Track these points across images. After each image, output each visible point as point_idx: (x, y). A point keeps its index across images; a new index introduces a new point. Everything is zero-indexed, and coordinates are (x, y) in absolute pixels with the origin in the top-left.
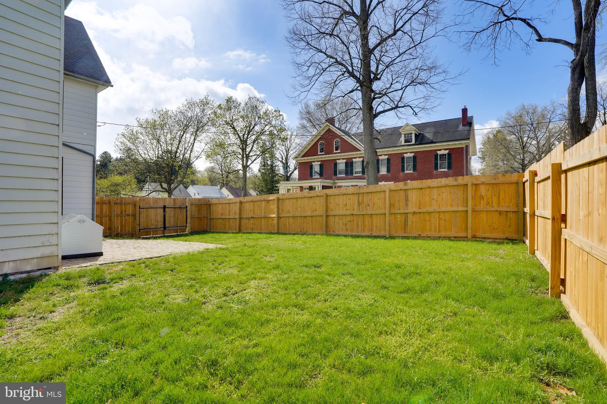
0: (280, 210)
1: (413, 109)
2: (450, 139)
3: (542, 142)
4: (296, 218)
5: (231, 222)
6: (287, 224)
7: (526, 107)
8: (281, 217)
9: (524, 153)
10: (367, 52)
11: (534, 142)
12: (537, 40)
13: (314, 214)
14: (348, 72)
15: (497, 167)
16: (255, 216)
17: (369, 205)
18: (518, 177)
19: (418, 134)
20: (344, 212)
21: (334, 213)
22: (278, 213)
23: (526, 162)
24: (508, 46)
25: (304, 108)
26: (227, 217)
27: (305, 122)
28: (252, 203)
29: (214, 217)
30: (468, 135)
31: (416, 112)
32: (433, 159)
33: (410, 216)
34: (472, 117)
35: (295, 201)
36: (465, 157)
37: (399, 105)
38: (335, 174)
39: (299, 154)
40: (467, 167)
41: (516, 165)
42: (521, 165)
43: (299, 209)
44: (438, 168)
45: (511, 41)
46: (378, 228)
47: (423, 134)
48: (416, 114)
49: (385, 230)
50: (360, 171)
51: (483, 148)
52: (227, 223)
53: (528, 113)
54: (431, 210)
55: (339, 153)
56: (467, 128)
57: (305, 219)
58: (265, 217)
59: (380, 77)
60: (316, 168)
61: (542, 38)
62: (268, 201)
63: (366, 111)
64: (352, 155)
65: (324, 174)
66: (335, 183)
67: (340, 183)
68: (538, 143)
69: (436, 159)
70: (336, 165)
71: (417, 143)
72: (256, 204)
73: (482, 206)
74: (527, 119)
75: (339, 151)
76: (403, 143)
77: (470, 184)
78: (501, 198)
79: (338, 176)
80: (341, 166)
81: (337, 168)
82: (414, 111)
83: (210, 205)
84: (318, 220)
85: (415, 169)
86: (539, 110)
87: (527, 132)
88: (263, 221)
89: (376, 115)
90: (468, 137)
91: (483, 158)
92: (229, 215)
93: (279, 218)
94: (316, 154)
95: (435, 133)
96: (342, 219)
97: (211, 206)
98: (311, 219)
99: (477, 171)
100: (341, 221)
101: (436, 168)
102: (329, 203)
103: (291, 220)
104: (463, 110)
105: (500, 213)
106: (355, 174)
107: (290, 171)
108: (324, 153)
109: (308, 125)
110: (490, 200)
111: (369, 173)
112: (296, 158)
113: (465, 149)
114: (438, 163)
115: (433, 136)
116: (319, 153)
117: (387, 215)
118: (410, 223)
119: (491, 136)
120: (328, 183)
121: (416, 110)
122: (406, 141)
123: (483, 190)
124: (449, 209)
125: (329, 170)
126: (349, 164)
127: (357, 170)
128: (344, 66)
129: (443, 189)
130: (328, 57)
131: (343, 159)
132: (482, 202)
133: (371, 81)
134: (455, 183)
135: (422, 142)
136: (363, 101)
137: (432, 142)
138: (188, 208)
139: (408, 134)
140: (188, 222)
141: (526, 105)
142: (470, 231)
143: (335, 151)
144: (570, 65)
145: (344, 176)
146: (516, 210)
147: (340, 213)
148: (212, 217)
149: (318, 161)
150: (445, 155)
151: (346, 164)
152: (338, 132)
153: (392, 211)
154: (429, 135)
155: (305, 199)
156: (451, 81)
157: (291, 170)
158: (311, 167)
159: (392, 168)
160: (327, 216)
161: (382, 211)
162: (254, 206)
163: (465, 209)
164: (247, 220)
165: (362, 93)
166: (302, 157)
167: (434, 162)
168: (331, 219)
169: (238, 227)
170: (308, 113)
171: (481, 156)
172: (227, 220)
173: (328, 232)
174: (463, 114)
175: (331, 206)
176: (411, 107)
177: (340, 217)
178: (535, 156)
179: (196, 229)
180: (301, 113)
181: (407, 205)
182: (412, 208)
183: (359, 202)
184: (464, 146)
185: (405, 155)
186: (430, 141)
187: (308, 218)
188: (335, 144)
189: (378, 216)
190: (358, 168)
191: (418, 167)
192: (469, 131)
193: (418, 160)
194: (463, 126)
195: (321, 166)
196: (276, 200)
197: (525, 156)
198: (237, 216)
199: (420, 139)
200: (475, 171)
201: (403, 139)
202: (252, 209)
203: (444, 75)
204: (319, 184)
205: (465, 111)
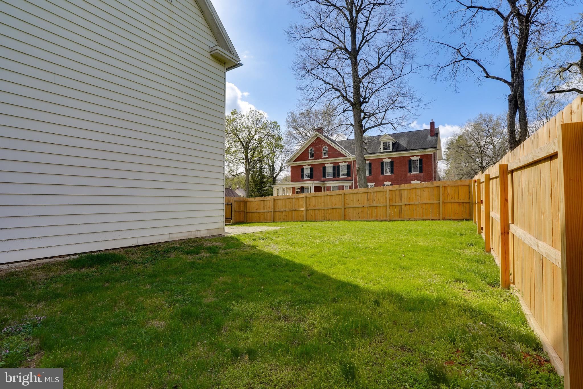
0: (308, 205)
1: (393, 125)
2: (421, 147)
3: (497, 147)
4: (321, 210)
5: (266, 215)
6: (313, 214)
7: (483, 116)
8: (308, 210)
9: (482, 157)
10: (357, 82)
11: (491, 147)
12: (485, 77)
13: (335, 207)
14: (343, 96)
15: (460, 169)
16: (286, 210)
17: (375, 200)
18: (469, 182)
19: (394, 142)
20: (357, 205)
21: (350, 206)
22: (306, 207)
23: (484, 165)
24: (465, 78)
25: (290, 117)
26: (262, 211)
27: (291, 129)
28: (284, 201)
29: (250, 211)
30: (435, 145)
31: (395, 127)
32: (408, 163)
33: (403, 207)
34: (438, 128)
35: (319, 198)
36: (433, 162)
37: (383, 123)
38: (324, 176)
39: (292, 159)
40: (435, 170)
41: (476, 167)
42: (480, 167)
43: (323, 204)
44: (411, 172)
45: (467, 75)
46: (381, 215)
47: (398, 143)
48: (395, 129)
49: (386, 217)
50: (346, 174)
51: (447, 152)
52: (262, 216)
53: (485, 121)
54: (416, 202)
55: (327, 158)
56: (434, 138)
57: (328, 211)
58: (296, 210)
59: (368, 101)
60: (307, 172)
61: (488, 75)
62: (298, 199)
63: (357, 127)
64: (339, 160)
65: (314, 176)
66: (324, 184)
67: (328, 184)
68: (494, 147)
69: (410, 164)
70: (324, 168)
71: (394, 150)
72: (287, 201)
73: (448, 200)
74: (484, 126)
75: (327, 157)
76: (382, 150)
77: (441, 186)
78: (460, 195)
79: (327, 178)
80: (329, 169)
81: (325, 171)
82: (394, 127)
83: (246, 202)
84: (338, 211)
85: (392, 172)
86: (495, 118)
87: (485, 138)
88: (293, 213)
89: (365, 131)
90: (435, 146)
91: (448, 160)
92: (264, 209)
93: (307, 210)
94: (307, 159)
95: (408, 142)
96: (356, 210)
97: (248, 203)
98: (332, 210)
99: (442, 171)
100: (354, 211)
101: (410, 171)
102: (345, 199)
103: (317, 212)
104: (431, 123)
105: (459, 204)
106: (342, 176)
107: (275, 173)
108: (313, 158)
109: (294, 132)
110: (453, 196)
111: (361, 177)
112: (289, 162)
113: (433, 156)
114: (411, 167)
115: (407, 144)
116: (309, 158)
117: (388, 207)
118: (403, 211)
119: (454, 141)
120: (318, 184)
121: (395, 126)
122: (385, 149)
123: (449, 190)
124: (428, 202)
125: (318, 173)
126: (336, 168)
127: (343, 173)
128: (340, 92)
129: (424, 189)
130: (325, 83)
131: (330, 163)
132: (448, 197)
133: (361, 104)
134: (432, 186)
135: (398, 150)
136: (355, 120)
137: (406, 150)
138: (233, 204)
139: (386, 143)
140: (233, 215)
141: (483, 114)
142: (441, 215)
143: (323, 157)
144: (508, 98)
145: (332, 178)
146: (469, 202)
147: (355, 206)
148: (248, 211)
149: (308, 165)
150: (418, 160)
151: (334, 167)
152: (326, 140)
153: (391, 204)
154: (403, 143)
155: (327, 196)
156: (423, 107)
157: (276, 171)
158: (302, 170)
159: (373, 171)
160: (345, 208)
161: (384, 204)
162: (285, 202)
163: (438, 202)
164: (280, 213)
165: (354, 113)
166: (295, 161)
167: (408, 166)
168: (348, 211)
169: (272, 218)
170: (295, 121)
171: (446, 159)
172: (262, 213)
173: (345, 218)
174: (431, 127)
175: (348, 201)
176: (391, 124)
177: (354, 209)
178: (492, 159)
179: (237, 221)
180: (288, 121)
181: (401, 200)
182: (404, 202)
183: (367, 198)
184: (432, 153)
185: (384, 160)
186: (404, 149)
187: (330, 210)
188: (324, 151)
189: (381, 207)
190: (343, 171)
191: (395, 170)
192: (436, 141)
193: (395, 164)
194: (431, 136)
195: (311, 169)
196: (305, 198)
197: (483, 159)
198: (272, 210)
199: (396, 147)
200: (441, 172)
201: (382, 146)
202: (284, 205)
203: (418, 102)
204: (311, 185)
205: (432, 124)
